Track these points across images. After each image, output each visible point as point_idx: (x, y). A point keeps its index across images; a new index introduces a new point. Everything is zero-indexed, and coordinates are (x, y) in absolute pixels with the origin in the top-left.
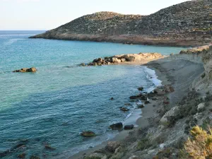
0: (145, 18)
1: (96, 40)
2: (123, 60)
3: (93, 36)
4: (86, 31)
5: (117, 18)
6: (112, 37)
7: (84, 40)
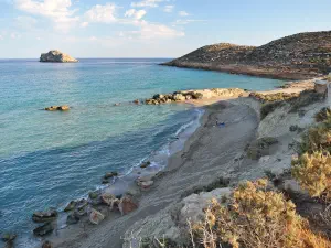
0: (255, 49)
1: (207, 69)
2: (189, 97)
3: (206, 65)
4: (202, 60)
5: (230, 49)
6: (222, 67)
7: (197, 68)
